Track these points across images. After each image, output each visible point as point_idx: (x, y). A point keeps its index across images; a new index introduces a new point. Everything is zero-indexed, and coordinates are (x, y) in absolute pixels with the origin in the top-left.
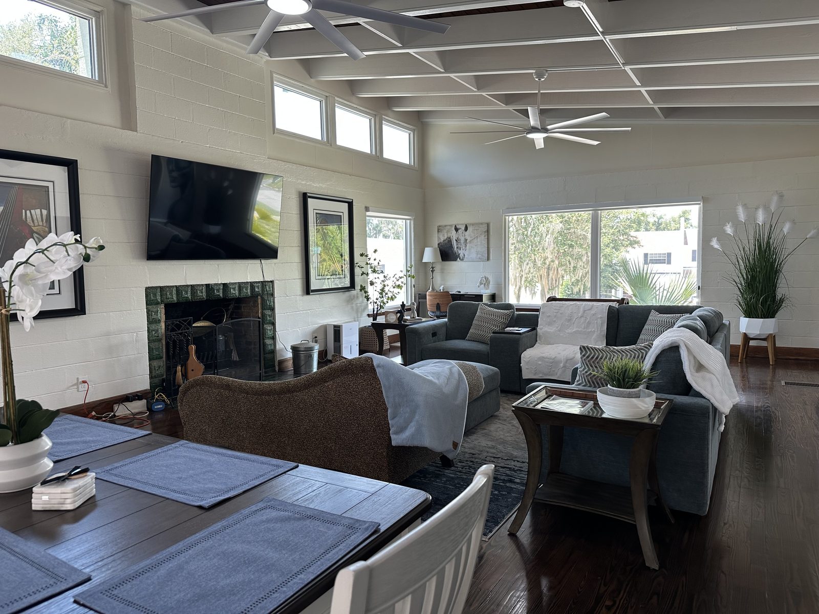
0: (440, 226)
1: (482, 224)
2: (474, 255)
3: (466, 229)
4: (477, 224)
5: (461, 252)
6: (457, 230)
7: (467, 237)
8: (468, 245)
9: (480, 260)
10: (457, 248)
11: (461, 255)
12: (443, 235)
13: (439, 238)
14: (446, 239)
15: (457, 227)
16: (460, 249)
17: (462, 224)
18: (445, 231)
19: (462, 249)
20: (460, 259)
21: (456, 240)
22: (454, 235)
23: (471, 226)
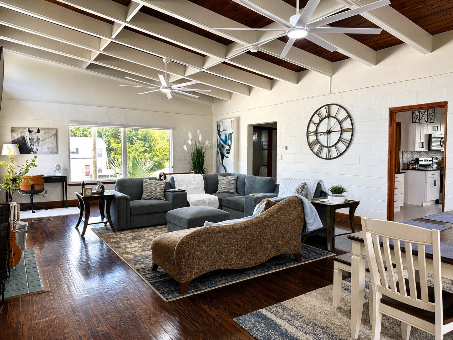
0: (13, 128)
1: (52, 129)
2: (46, 150)
3: (39, 131)
4: (48, 129)
5: (35, 148)
6: (30, 131)
7: (39, 137)
8: (40, 143)
9: (52, 153)
10: (30, 144)
11: (35, 150)
12: (18, 134)
13: (12, 136)
14: (20, 138)
15: (31, 129)
16: (34, 145)
17: (36, 128)
18: (19, 132)
19: (35, 145)
20: (33, 152)
21: (29, 139)
22: (27, 136)
23: (43, 130)
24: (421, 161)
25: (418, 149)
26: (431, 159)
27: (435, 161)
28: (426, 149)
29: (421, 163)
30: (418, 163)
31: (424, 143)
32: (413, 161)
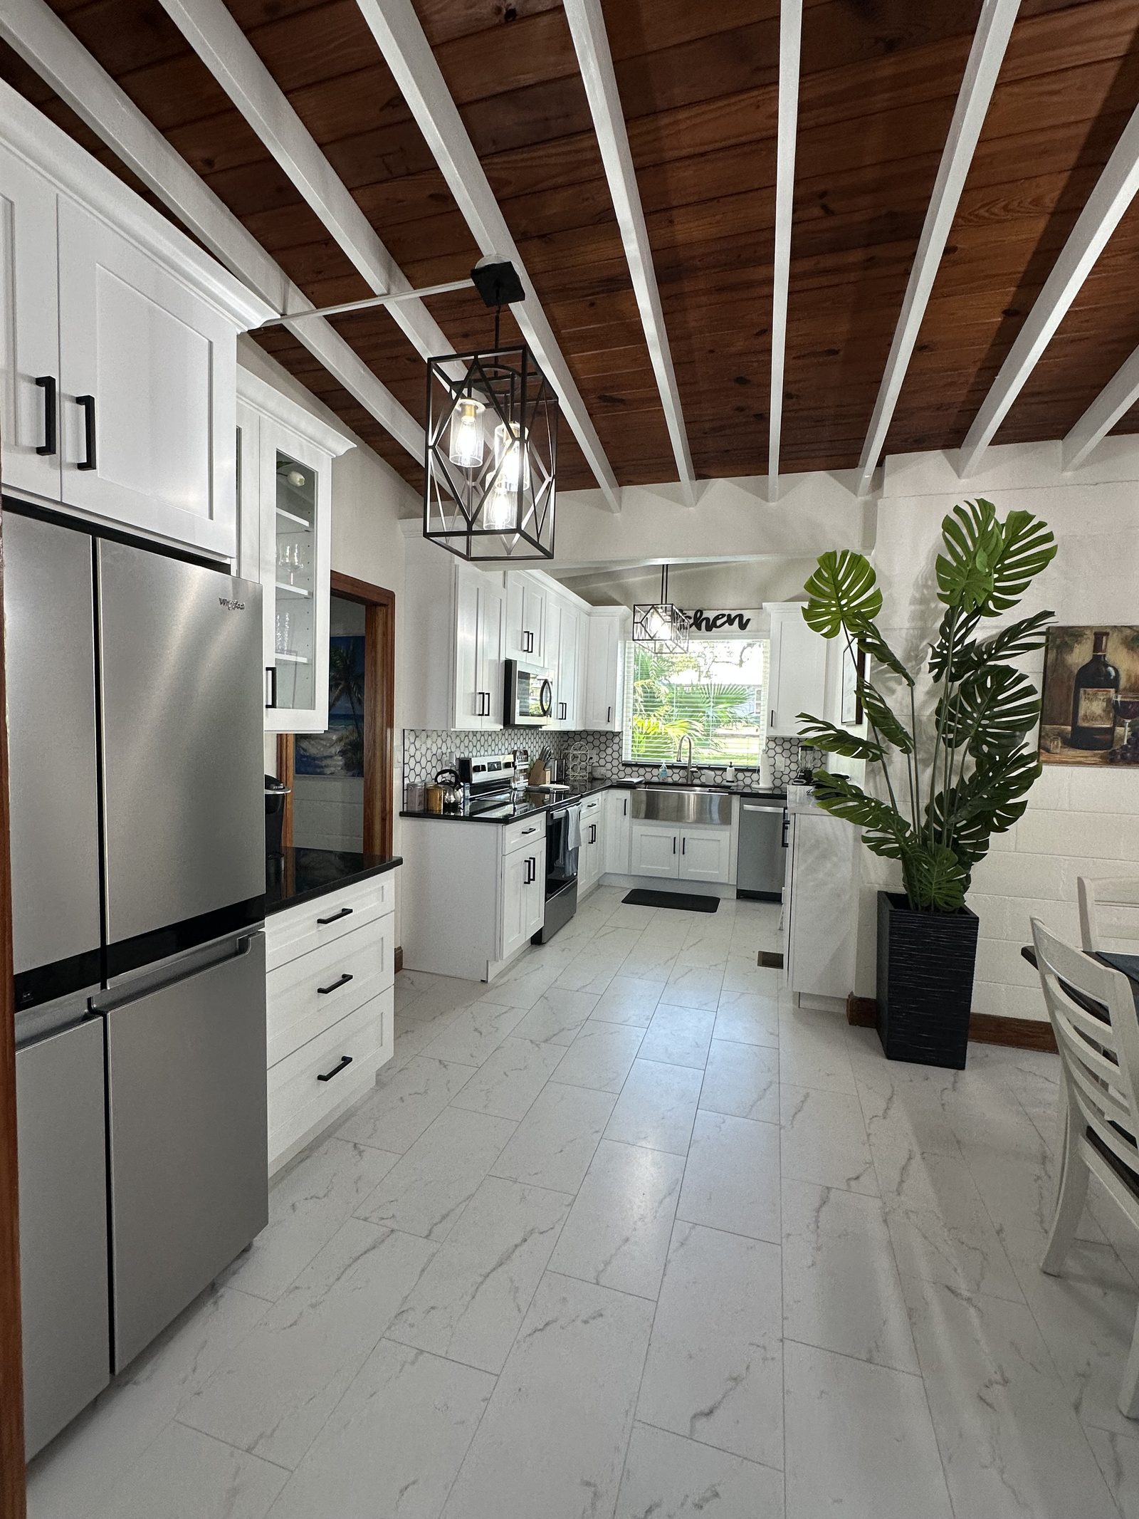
24: (477, 769)
25: (466, 721)
26: (510, 758)
27: (521, 765)
28: (496, 722)
29: (477, 778)
30: (468, 780)
31: (489, 694)
32: (450, 771)
